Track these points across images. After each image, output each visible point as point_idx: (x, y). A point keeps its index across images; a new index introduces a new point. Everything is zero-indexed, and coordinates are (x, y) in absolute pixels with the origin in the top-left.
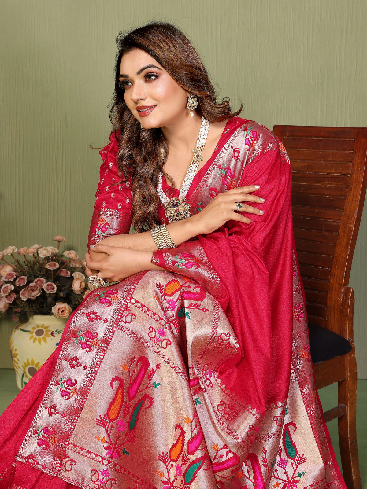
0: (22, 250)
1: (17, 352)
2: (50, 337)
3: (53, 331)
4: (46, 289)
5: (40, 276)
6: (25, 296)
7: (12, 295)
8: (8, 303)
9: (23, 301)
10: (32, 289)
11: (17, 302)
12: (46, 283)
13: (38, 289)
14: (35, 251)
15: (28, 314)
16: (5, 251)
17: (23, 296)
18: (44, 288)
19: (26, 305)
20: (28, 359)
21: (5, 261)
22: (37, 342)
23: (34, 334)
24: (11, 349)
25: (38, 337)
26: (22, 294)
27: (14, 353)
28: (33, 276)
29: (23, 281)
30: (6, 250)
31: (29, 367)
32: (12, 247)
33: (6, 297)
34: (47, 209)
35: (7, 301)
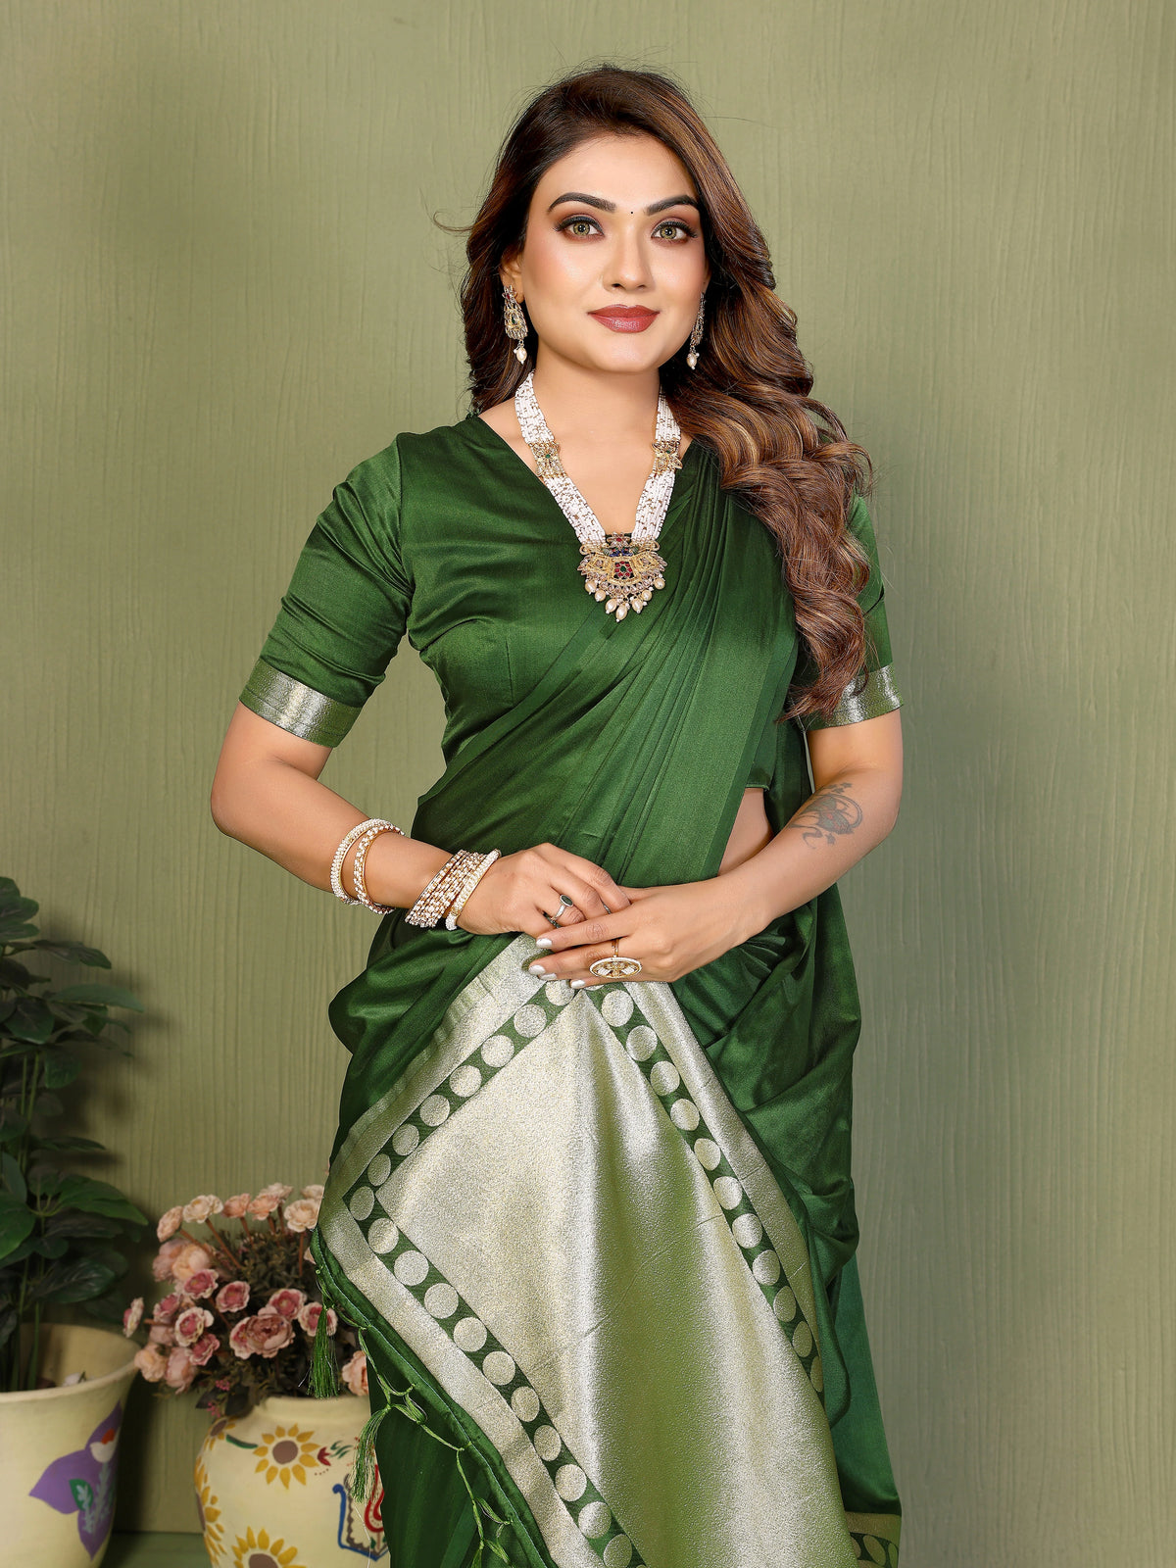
0: (237, 1204)
1: (216, 1507)
2: (316, 1465)
3: (324, 1449)
4: (306, 1323)
5: (288, 1285)
6: (246, 1346)
7: (206, 1341)
8: (195, 1364)
9: (239, 1359)
10: (267, 1328)
11: (222, 1360)
12: (306, 1304)
13: (283, 1329)
14: (273, 1206)
15: (252, 1395)
16: (189, 1210)
17: (240, 1346)
18: (300, 1320)
19: (248, 1371)
20: (249, 1529)
21: (186, 1235)
22: (277, 1481)
23: (270, 1456)
24: (200, 1495)
25: (280, 1467)
26: (235, 1338)
27: (208, 1509)
28: (266, 1283)
29: (238, 1296)
30: (189, 1206)
31: (251, 1552)
32: (207, 1199)
33: (191, 1346)
34: (307, 1066)
35: (191, 1359)
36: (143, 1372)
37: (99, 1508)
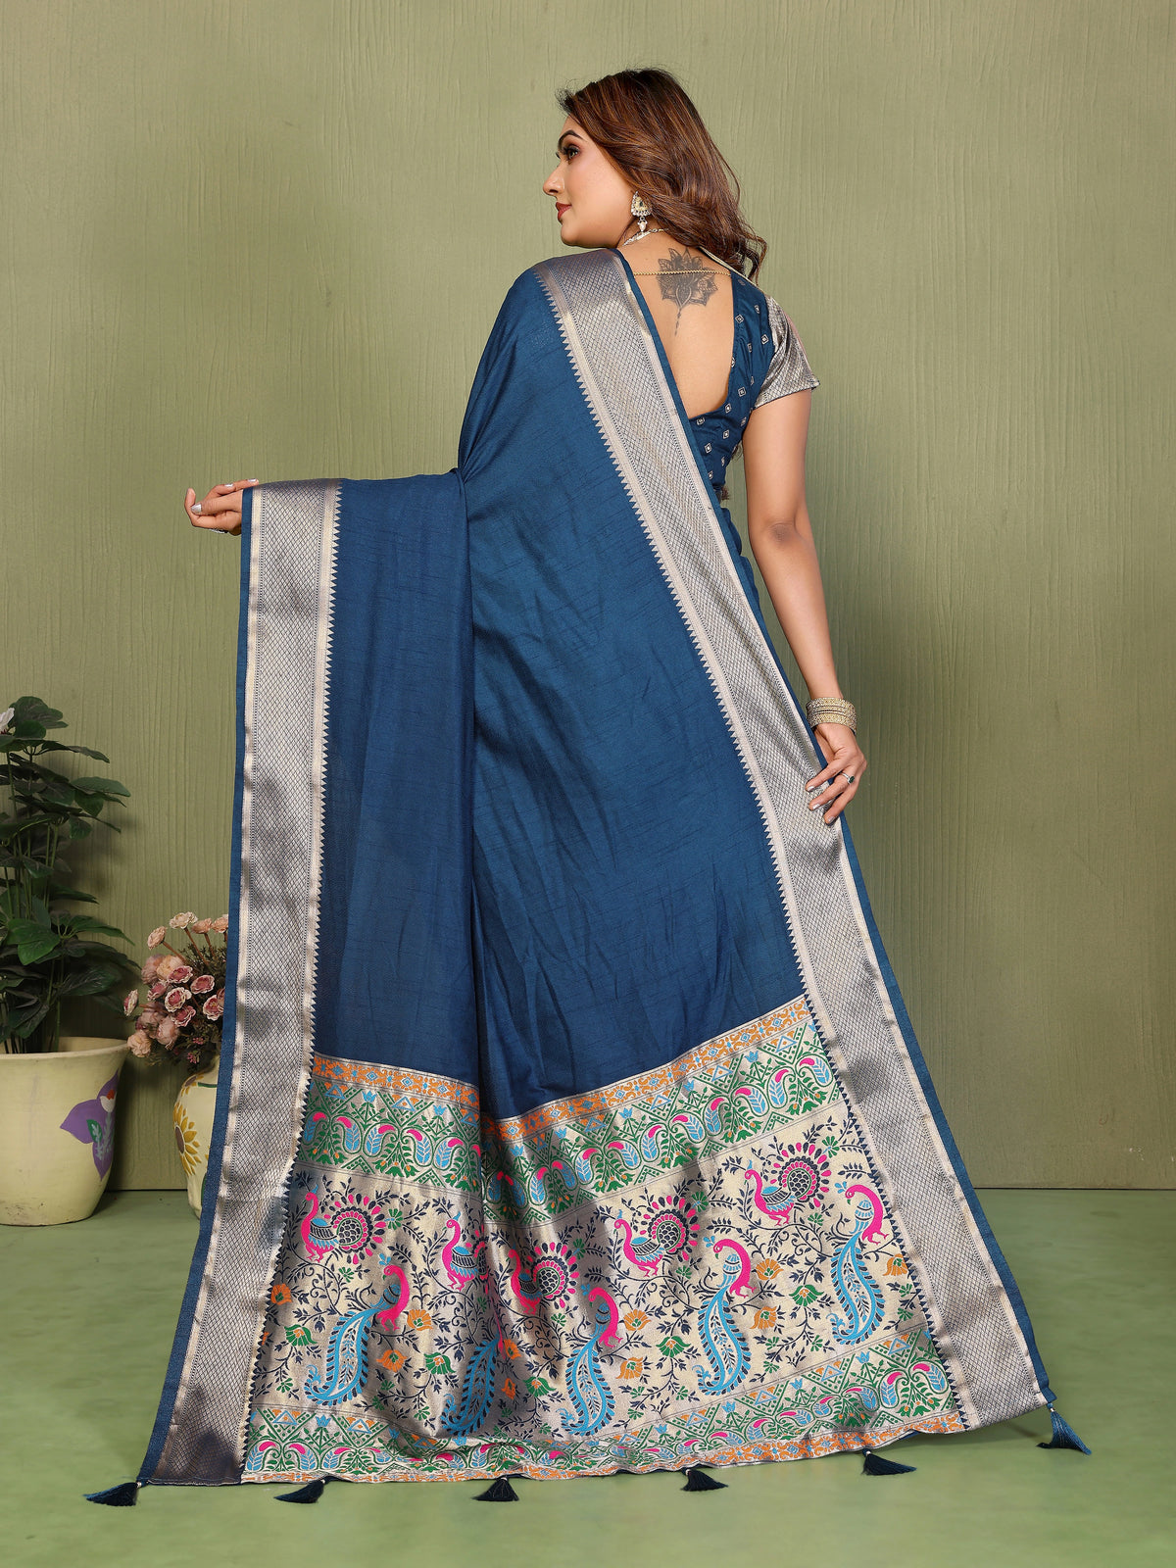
0: (202, 924)
1: (193, 1129)
7: (186, 1011)
8: (178, 1027)
9: (210, 1021)
11: (196, 1026)
16: (173, 922)
17: (211, 1012)
21: (166, 945)
24: (180, 1124)
26: (207, 1007)
27: (186, 1134)
29: (206, 984)
30: (174, 919)
32: (186, 914)
33: (176, 1014)
35: (177, 1023)
36: (133, 1051)
37: (106, 1143)
